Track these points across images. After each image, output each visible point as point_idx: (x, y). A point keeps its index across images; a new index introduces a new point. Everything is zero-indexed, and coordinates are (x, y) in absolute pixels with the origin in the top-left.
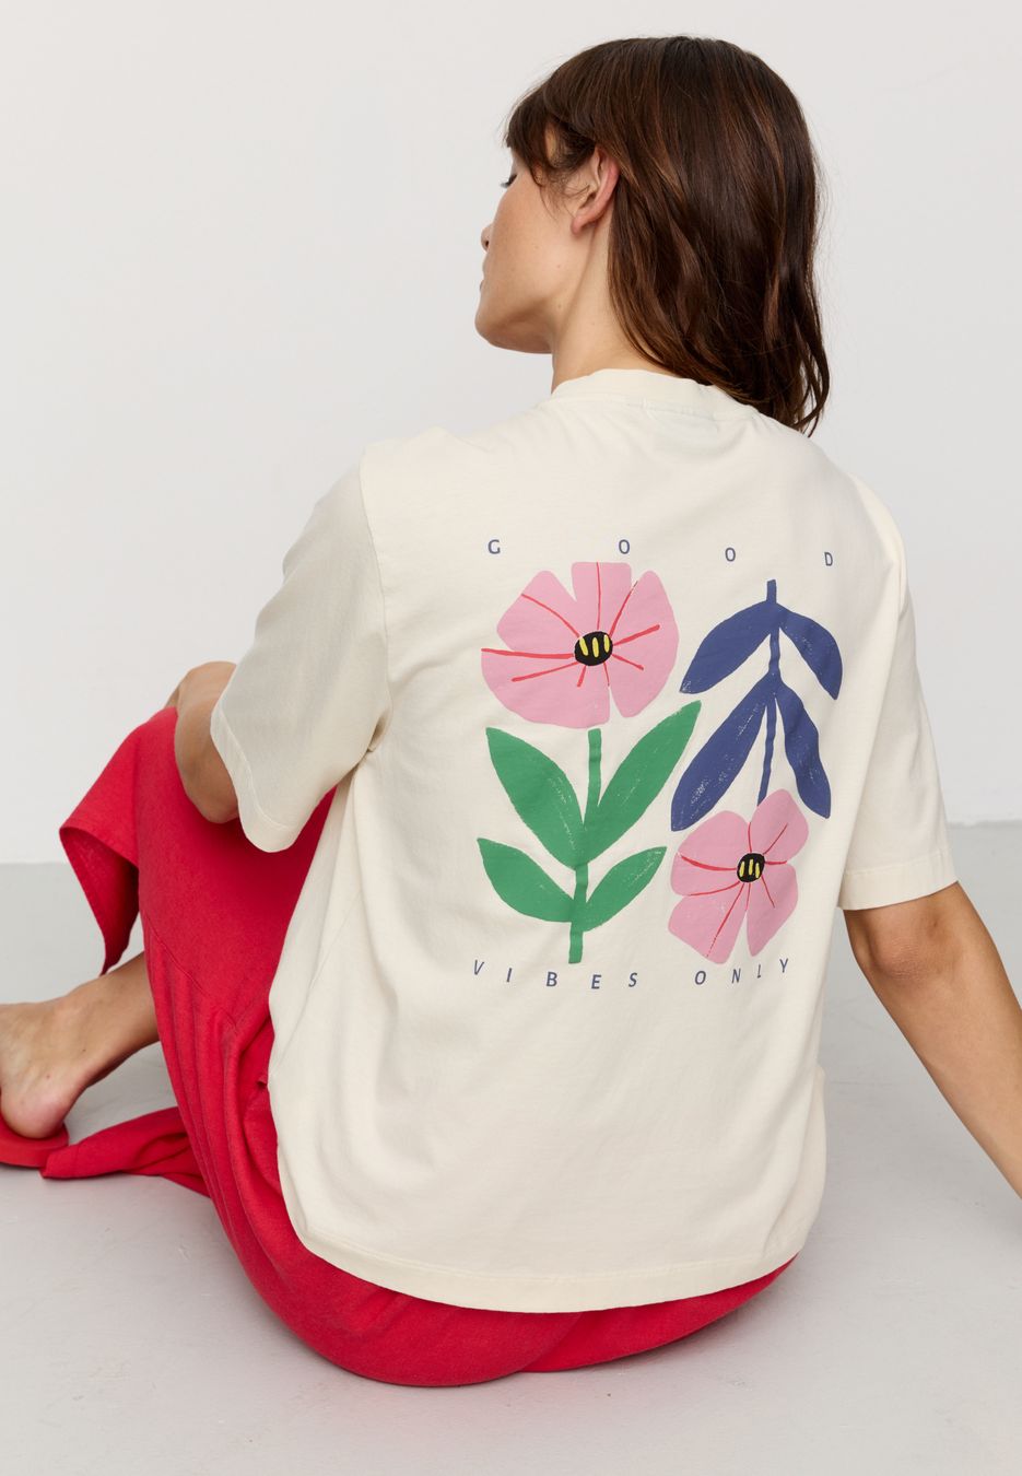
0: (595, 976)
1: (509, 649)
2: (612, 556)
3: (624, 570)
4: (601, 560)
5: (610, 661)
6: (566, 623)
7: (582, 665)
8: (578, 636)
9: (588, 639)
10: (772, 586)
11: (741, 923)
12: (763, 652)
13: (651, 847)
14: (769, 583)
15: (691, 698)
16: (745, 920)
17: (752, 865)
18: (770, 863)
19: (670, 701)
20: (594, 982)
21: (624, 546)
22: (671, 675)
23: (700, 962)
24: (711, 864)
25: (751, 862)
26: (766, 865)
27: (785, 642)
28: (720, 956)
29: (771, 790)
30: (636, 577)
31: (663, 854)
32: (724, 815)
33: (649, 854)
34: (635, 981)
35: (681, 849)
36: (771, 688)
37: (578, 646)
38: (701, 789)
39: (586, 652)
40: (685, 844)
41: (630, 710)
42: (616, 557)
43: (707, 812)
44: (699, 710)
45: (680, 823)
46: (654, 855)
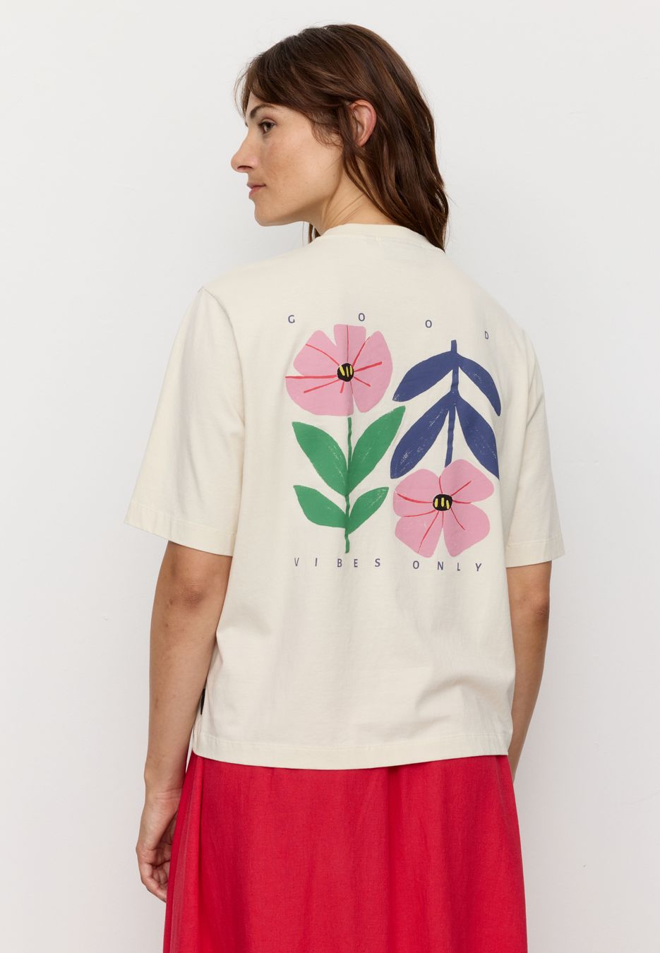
0: (355, 560)
1: (300, 375)
2: (355, 322)
3: (362, 331)
4: (349, 325)
5: (353, 379)
6: (331, 358)
7: (342, 381)
8: (339, 365)
9: (344, 366)
10: (454, 344)
11: (440, 534)
12: (448, 379)
13: (380, 487)
14: (452, 342)
15: (399, 404)
16: (442, 532)
17: (444, 502)
18: (456, 502)
19: (387, 404)
20: (355, 563)
21: (362, 317)
22: (387, 390)
23: (415, 556)
24: (415, 499)
25: (443, 499)
26: (453, 503)
27: (462, 375)
28: (428, 554)
29: (454, 459)
30: (369, 334)
31: (387, 492)
32: (422, 471)
33: (379, 491)
34: (379, 564)
35: (397, 489)
36: (452, 401)
37: (339, 370)
38: (406, 456)
39: (344, 374)
40: (399, 486)
41: (364, 409)
42: (358, 323)
43: (410, 469)
44: (404, 411)
45: (395, 474)
46: (382, 492)
